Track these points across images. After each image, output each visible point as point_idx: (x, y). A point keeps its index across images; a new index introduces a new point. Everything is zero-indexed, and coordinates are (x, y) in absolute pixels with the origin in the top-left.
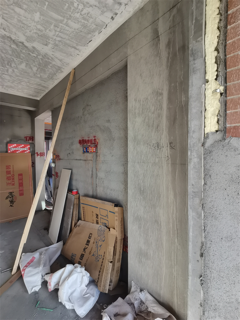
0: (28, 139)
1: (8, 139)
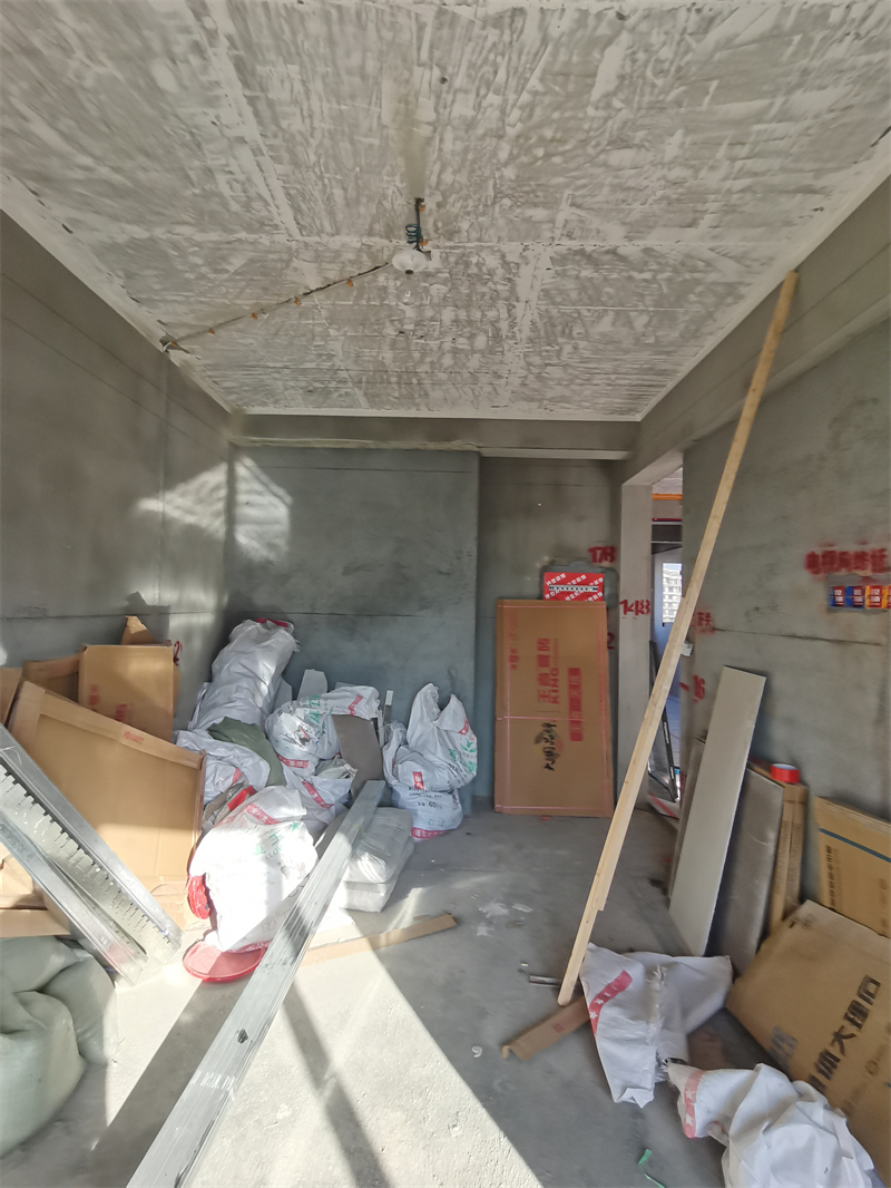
0: (598, 556)
1: (546, 559)
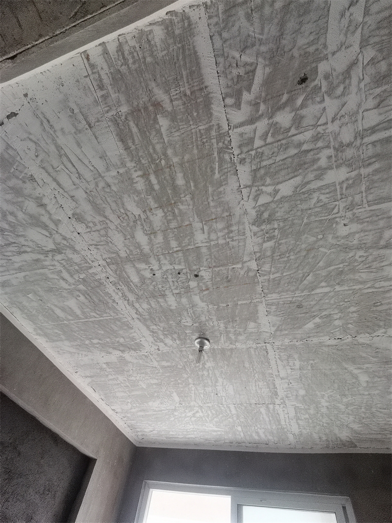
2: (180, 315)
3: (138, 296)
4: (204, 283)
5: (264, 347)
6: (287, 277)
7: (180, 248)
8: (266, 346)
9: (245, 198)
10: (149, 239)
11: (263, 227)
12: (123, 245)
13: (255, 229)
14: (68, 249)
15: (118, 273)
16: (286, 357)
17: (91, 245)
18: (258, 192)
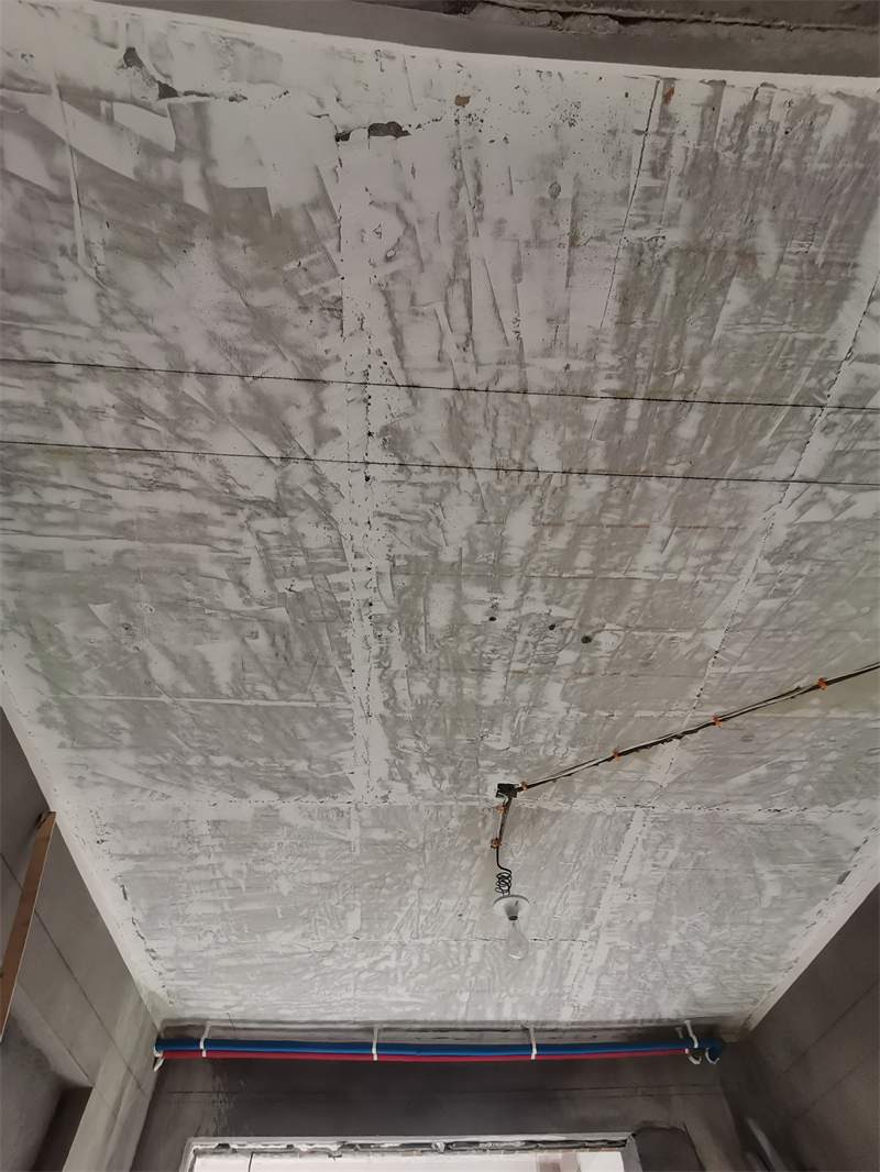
2: (492, 722)
3: (419, 660)
4: (593, 660)
5: (629, 815)
6: (761, 676)
7: (591, 572)
8: (633, 813)
9: (786, 502)
10: (535, 535)
11: (781, 567)
12: (464, 535)
13: (765, 566)
14: (310, 509)
15: (405, 597)
16: (658, 839)
17: (381, 515)
18: (816, 497)
